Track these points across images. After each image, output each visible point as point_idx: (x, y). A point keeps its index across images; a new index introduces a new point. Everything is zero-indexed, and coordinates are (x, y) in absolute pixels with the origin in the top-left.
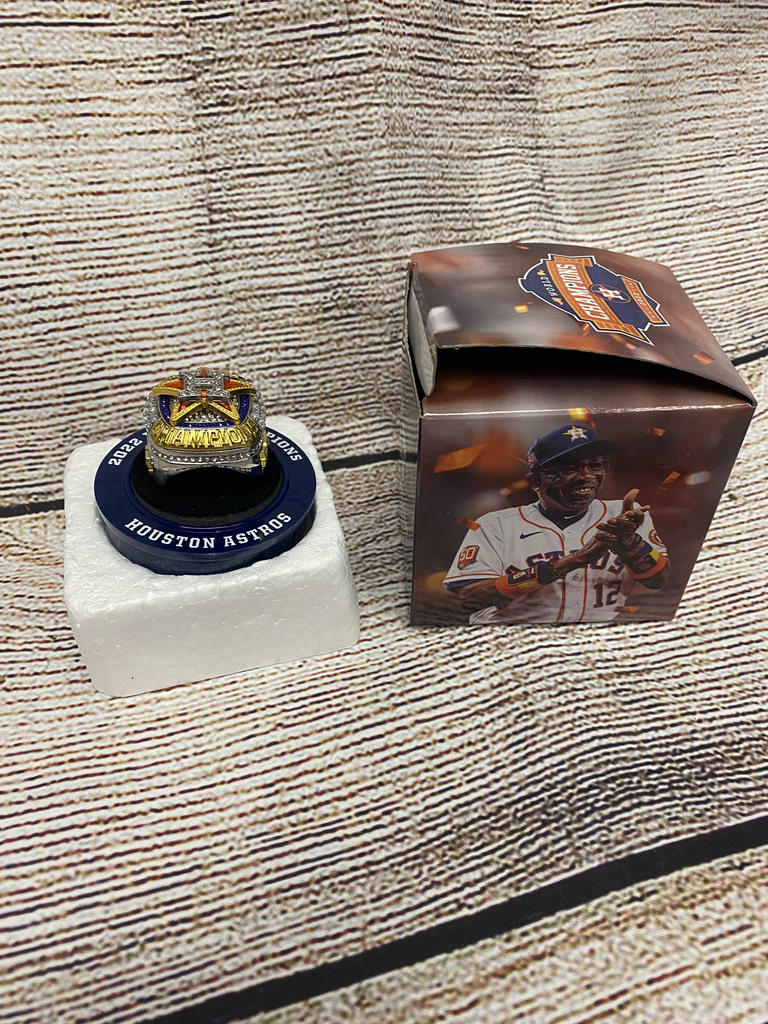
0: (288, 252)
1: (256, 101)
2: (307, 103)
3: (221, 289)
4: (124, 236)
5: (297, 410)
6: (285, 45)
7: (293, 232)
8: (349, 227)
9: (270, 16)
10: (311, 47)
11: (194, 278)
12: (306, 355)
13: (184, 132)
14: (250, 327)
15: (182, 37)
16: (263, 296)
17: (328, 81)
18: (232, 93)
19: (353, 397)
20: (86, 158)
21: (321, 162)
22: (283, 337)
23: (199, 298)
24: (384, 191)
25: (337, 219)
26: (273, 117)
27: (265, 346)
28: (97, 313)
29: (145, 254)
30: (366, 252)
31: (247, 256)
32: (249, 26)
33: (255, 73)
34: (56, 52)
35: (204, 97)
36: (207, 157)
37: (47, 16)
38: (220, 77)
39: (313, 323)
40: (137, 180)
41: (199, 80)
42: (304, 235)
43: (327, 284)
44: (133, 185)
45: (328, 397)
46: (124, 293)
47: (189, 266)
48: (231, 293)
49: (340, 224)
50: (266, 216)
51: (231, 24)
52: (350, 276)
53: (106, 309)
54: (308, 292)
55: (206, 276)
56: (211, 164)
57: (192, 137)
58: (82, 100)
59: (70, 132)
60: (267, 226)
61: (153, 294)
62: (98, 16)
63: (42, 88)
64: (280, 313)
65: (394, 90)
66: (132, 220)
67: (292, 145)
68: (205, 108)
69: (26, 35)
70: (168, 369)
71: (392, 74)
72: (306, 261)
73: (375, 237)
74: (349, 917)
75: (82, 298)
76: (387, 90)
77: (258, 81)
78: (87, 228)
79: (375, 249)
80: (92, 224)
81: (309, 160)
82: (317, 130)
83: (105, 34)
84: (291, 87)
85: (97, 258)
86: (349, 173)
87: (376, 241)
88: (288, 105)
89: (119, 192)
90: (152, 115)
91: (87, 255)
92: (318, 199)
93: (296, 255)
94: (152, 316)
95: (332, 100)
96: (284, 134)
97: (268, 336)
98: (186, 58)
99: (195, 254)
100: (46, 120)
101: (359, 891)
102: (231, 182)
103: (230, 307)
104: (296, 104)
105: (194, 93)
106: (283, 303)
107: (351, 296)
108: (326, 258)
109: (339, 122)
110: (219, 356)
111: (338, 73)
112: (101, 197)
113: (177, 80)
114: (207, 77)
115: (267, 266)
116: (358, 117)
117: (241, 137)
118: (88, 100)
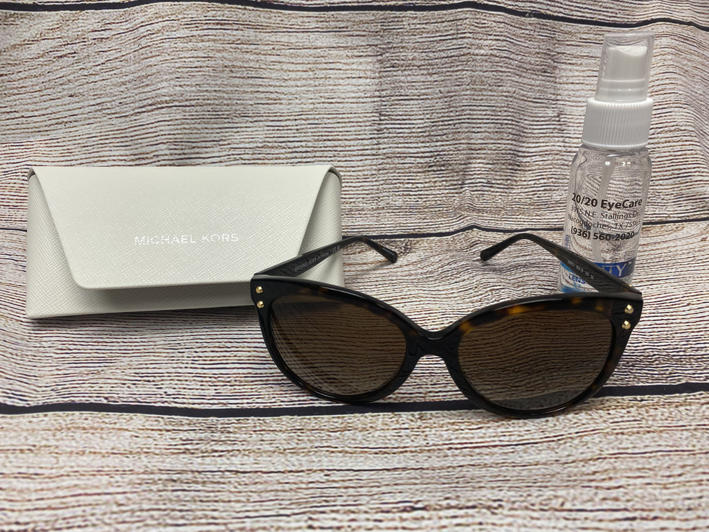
0: (415, 137)
1: (409, 66)
2: (433, 69)
3: (380, 152)
4: (339, 123)
5: (411, 212)
6: (426, 43)
7: (419, 128)
8: (446, 127)
9: (421, 30)
10: (438, 45)
11: (368, 145)
12: (418, 187)
13: (373, 78)
14: (391, 171)
15: (379, 37)
16: (400, 157)
17: (444, 59)
18: (398, 62)
19: (441, 209)
20: (328, 87)
21: (436, 96)
22: (407, 178)
23: (369, 155)
24: (466, 111)
25: (441, 123)
26: (416, 74)
27: (398, 181)
28: (321, 157)
29: (347, 131)
30: (454, 139)
31: (395, 137)
32: (410, 34)
33: (410, 54)
34: (323, 43)
35: (385, 63)
36: (383, 90)
37: (322, 28)
38: (393, 55)
39: (423, 172)
40: (349, 98)
41: (384, 56)
42: (424, 130)
43: (432, 154)
44: (347, 100)
45: (427, 207)
46: (335, 149)
47: (367, 139)
48: (385, 154)
49: (442, 125)
50: (406, 120)
51: (402, 32)
52: (444, 151)
53: (325, 155)
54: (422, 157)
55: (374, 145)
56: (384, 93)
57: (377, 81)
58: (330, 63)
59: (323, 76)
60: (406, 124)
61: (348, 151)
62: (343, 28)
63: (314, 57)
64: (407, 166)
65: (477, 64)
66: (344, 116)
67: (423, 87)
68: (385, 68)
69: (312, 36)
70: (350, 187)
71: (477, 57)
72: (423, 142)
73: (459, 132)
74: (418, 388)
75: (315, 149)
76: (473, 64)
77: (411, 58)
78: (323, 118)
79: (459, 138)
80: (326, 116)
81: (430, 95)
82: (436, 81)
83: (345, 35)
84: (426, 62)
85: (325, 132)
86: (450, 101)
87: (459, 134)
88: (424, 69)
89: (340, 103)
90: (360, 70)
91: (321, 130)
92: (433, 113)
93: (418, 139)
94: (346, 161)
95: (445, 68)
96: (420, 82)
97: (399, 176)
98: (379, 46)
99: (371, 134)
100: (314, 71)
101: (425, 380)
102: (392, 103)
103: (383, 161)
104: (427, 69)
105: (381, 62)
106: (409, 162)
107: (444, 161)
108: (433, 141)
109: (447, 78)
110: (375, 183)
111: (450, 55)
112: (331, 105)
113: (374, 56)
114: (387, 55)
115: (404, 143)
116: (457, 75)
117: (400, 82)
118: (333, 63)
